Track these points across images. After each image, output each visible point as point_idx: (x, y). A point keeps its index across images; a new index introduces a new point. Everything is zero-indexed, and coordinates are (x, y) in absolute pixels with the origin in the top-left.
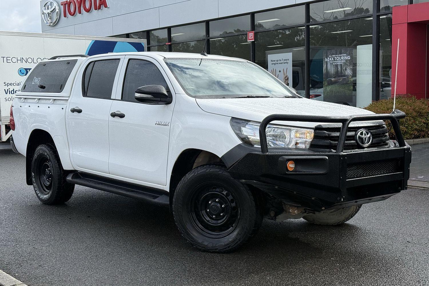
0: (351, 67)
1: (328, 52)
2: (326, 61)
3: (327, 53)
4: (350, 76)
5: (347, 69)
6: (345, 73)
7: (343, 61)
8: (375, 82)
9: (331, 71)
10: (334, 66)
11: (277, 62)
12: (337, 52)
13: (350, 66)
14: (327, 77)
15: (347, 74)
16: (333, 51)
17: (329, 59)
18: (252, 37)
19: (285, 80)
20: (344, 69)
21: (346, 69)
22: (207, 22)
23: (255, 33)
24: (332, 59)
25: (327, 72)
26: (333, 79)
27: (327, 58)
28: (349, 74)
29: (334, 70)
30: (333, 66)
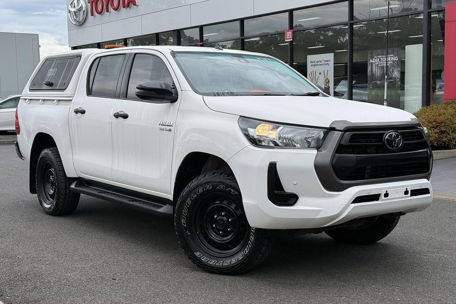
0: (399, 69)
1: (373, 52)
2: (371, 62)
3: (372, 54)
4: (398, 78)
5: (395, 71)
6: (392, 75)
7: (390, 62)
8: (425, 85)
9: (376, 73)
10: (380, 68)
11: (317, 63)
12: (383, 53)
13: (397, 67)
14: (372, 80)
15: (394, 76)
16: (379, 51)
17: (375, 60)
18: (290, 36)
19: (325, 83)
20: (391, 71)
21: (393, 71)
22: (242, 21)
23: (293, 32)
24: (377, 60)
25: (372, 74)
26: (378, 82)
27: (372, 59)
28: (397, 77)
29: (380, 72)
30: (378, 67)
